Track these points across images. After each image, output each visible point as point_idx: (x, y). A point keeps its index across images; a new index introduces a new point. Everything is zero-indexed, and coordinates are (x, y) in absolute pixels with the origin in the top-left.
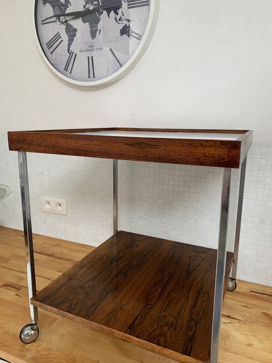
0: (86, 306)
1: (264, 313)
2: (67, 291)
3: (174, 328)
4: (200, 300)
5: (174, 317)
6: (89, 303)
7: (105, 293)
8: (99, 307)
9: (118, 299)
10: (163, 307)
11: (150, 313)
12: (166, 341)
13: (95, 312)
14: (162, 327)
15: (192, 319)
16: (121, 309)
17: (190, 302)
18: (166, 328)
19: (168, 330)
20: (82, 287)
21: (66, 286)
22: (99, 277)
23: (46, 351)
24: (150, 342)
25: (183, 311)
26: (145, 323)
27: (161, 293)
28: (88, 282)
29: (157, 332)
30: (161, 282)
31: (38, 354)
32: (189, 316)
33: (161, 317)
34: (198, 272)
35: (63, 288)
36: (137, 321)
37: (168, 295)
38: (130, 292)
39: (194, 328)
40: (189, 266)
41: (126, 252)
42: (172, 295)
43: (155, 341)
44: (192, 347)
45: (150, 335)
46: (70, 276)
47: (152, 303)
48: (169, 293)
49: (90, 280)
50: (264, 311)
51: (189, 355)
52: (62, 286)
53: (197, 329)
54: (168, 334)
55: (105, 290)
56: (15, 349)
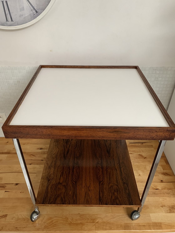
0: (70, 195)
1: (139, 155)
2: (53, 190)
3: (119, 192)
4: (122, 169)
5: (116, 185)
6: (70, 193)
7: (75, 183)
8: (77, 193)
9: (84, 184)
10: (108, 181)
11: (104, 187)
12: (120, 201)
13: (77, 198)
14: (114, 194)
15: (124, 183)
16: (89, 190)
17: (118, 172)
18: (116, 193)
19: (117, 194)
20: (59, 183)
21: (50, 186)
22: (64, 172)
23: (49, 220)
24: (113, 205)
25: (118, 179)
26: (105, 195)
27: (102, 171)
28: (60, 178)
29: (113, 198)
30: (99, 164)
31: (46, 224)
32: (122, 182)
33: (110, 188)
34: (112, 149)
35: (49, 188)
36: (101, 195)
37: (106, 171)
38: (87, 177)
39: (128, 189)
40: (106, 146)
41: (68, 146)
42: (108, 171)
43: (115, 204)
44: (131, 200)
45: (111, 200)
46: (47, 177)
47: (102, 180)
48: (106, 170)
49: (61, 176)
50: (139, 154)
51: (133, 205)
52: (47, 187)
53: (129, 188)
54: (119, 197)
55: (73, 181)
56: (31, 227)
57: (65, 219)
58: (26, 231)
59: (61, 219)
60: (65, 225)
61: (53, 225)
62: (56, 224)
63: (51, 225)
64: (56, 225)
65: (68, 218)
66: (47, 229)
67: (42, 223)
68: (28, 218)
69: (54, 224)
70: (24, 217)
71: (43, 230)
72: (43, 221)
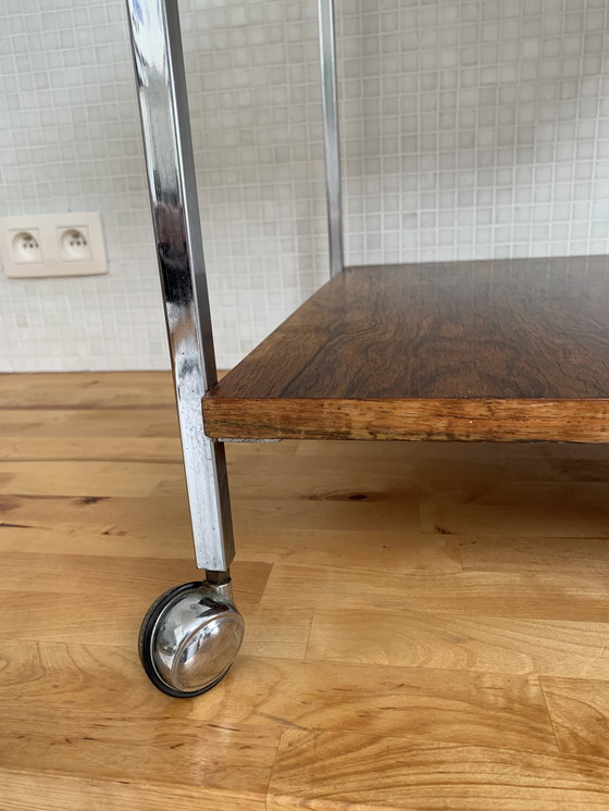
23: (329, 706)
31: (291, 734)
56: (131, 744)
57: (505, 709)
58: (71, 772)
59: (464, 706)
60: (529, 766)
61: (378, 756)
62: (408, 749)
63: (349, 749)
64: (407, 757)
65: (542, 710)
66: (314, 781)
67: (256, 720)
68: (117, 675)
69: (385, 742)
70: (84, 662)
71: (265, 789)
72: (265, 709)
